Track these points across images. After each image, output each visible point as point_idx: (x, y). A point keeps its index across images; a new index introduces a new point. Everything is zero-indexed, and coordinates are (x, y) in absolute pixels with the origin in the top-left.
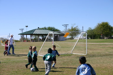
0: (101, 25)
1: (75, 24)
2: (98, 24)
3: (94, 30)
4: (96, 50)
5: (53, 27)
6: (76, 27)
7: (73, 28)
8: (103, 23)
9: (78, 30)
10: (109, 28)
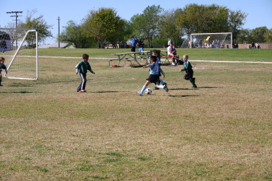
0: (98, 15)
1: (35, 11)
2: (92, 13)
3: (79, 27)
4: (65, 71)
6: (39, 18)
7: (31, 20)
8: (103, 10)
9: (44, 26)
10: (116, 24)
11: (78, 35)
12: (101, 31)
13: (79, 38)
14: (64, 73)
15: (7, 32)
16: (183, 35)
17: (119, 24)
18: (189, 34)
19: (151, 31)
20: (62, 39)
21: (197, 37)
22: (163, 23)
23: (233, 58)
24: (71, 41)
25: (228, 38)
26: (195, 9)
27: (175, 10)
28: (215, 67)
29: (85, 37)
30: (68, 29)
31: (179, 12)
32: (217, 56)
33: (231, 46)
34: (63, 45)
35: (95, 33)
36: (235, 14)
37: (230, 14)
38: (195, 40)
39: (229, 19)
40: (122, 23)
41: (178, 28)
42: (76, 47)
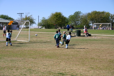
0: (55, 15)
1: (29, 13)
2: (52, 14)
3: (47, 20)
5: (6, 15)
6: (30, 16)
7: (27, 17)
8: (57, 13)
9: (32, 19)
10: (62, 19)
11: (46, 23)
12: (56, 22)
13: (47, 25)
14: (40, 39)
15: (17, 22)
16: (90, 24)
17: (63, 19)
18: (93, 23)
19: (77, 22)
20: (40, 25)
21: (96, 25)
22: (82, 18)
23: (111, 34)
24: (43, 26)
25: (109, 25)
26: (96, 13)
27: (87, 13)
28: (104, 37)
29: (49, 24)
30: (42, 20)
31: (89, 14)
32: (105, 33)
33: (111, 29)
34: (40, 27)
35: (53, 22)
36: (113, 15)
37: (110, 15)
38: (95, 26)
39: (110, 17)
40: (65, 18)
41: (88, 21)
42: (46, 28)
